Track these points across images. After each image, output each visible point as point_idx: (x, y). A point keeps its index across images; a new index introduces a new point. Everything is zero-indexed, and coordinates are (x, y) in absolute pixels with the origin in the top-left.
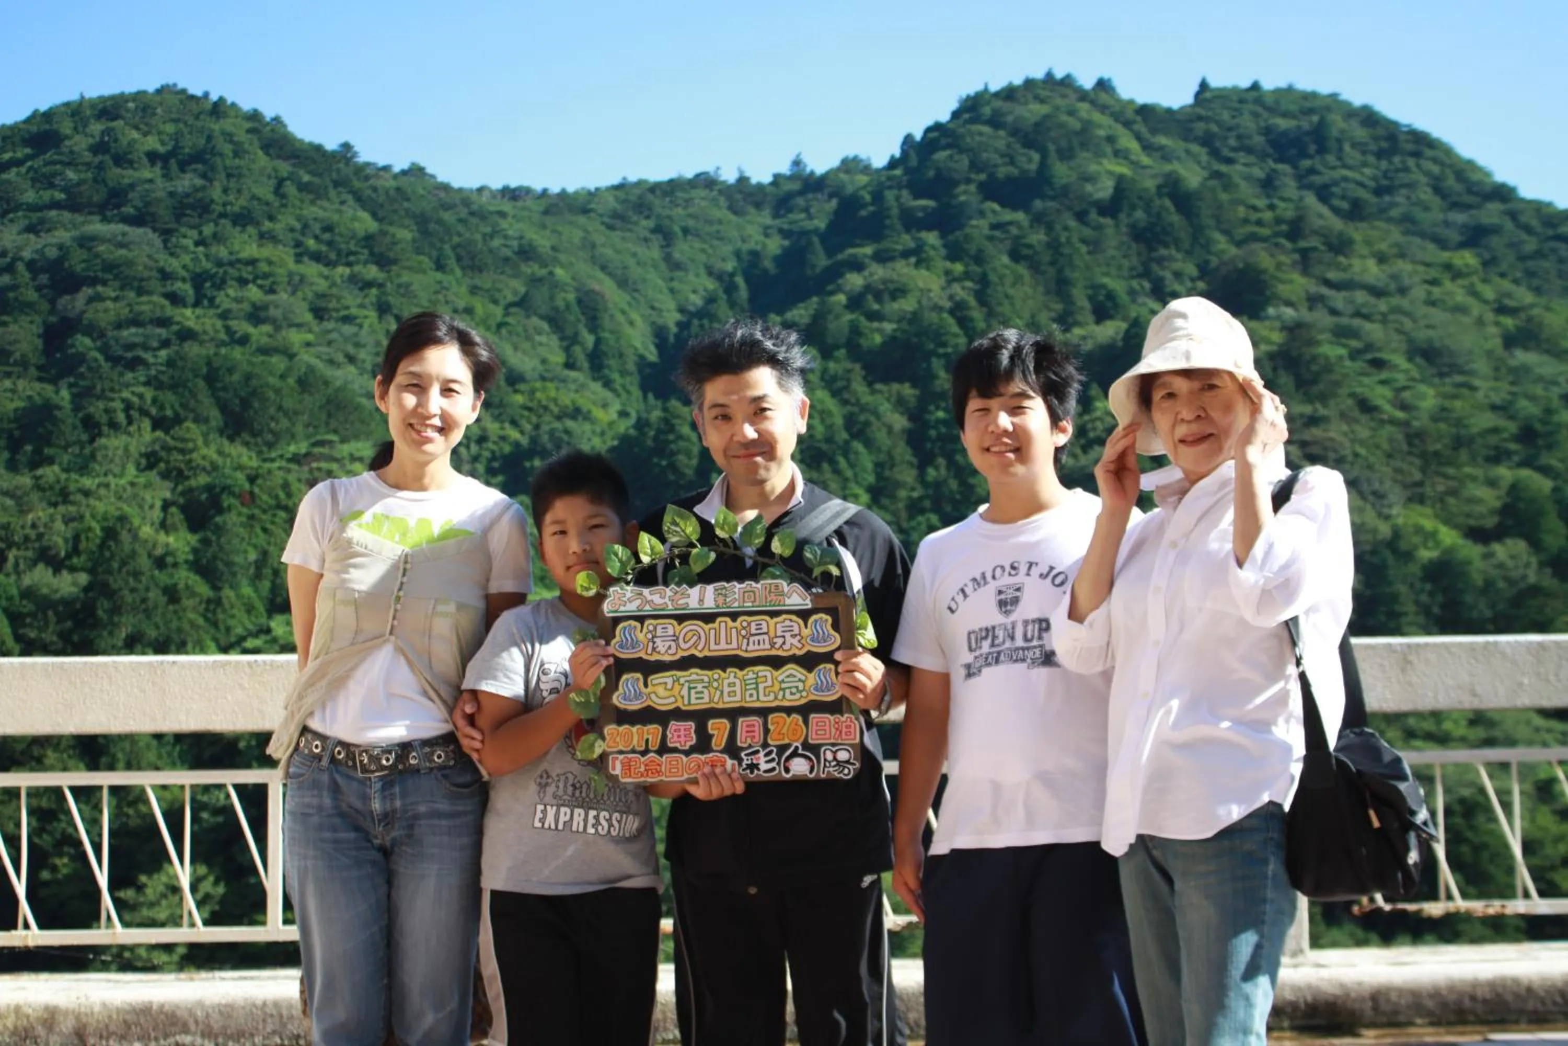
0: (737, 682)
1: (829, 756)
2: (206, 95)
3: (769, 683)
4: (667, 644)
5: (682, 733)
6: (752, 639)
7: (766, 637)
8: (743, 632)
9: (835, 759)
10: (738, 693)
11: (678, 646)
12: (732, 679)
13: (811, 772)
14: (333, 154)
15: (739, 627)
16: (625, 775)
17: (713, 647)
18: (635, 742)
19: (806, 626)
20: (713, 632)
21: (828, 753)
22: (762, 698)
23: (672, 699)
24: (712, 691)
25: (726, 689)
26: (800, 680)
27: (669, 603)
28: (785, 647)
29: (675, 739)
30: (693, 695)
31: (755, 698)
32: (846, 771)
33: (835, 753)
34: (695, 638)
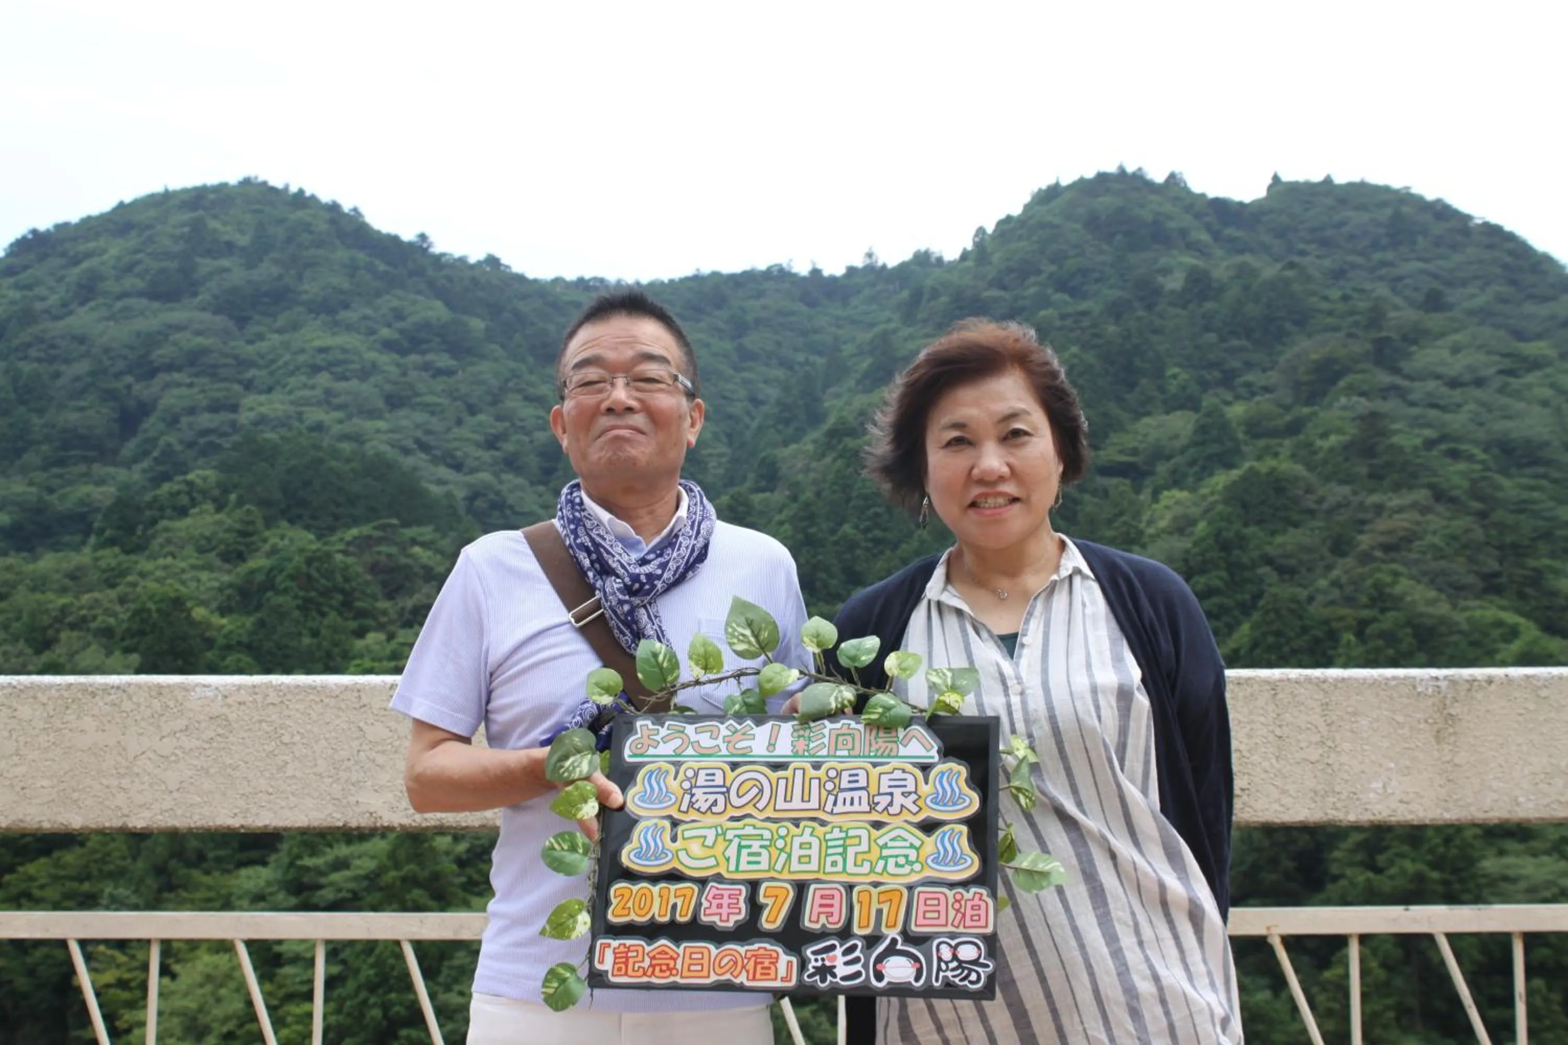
0: (815, 842)
1: (946, 954)
2: (287, 188)
3: (864, 847)
4: (712, 798)
5: (725, 901)
6: (841, 796)
7: (863, 794)
8: (830, 786)
9: (955, 957)
10: (815, 859)
11: (727, 800)
12: (806, 838)
13: (917, 979)
14: (410, 245)
15: (824, 779)
16: (618, 971)
17: (781, 804)
18: (655, 909)
19: (926, 783)
20: (782, 783)
21: (944, 947)
22: (850, 868)
23: (712, 862)
24: (775, 853)
25: (796, 852)
26: (912, 846)
27: (723, 746)
28: (892, 810)
29: (714, 909)
30: (744, 858)
31: (840, 868)
32: (973, 977)
33: (955, 948)
34: (755, 791)
